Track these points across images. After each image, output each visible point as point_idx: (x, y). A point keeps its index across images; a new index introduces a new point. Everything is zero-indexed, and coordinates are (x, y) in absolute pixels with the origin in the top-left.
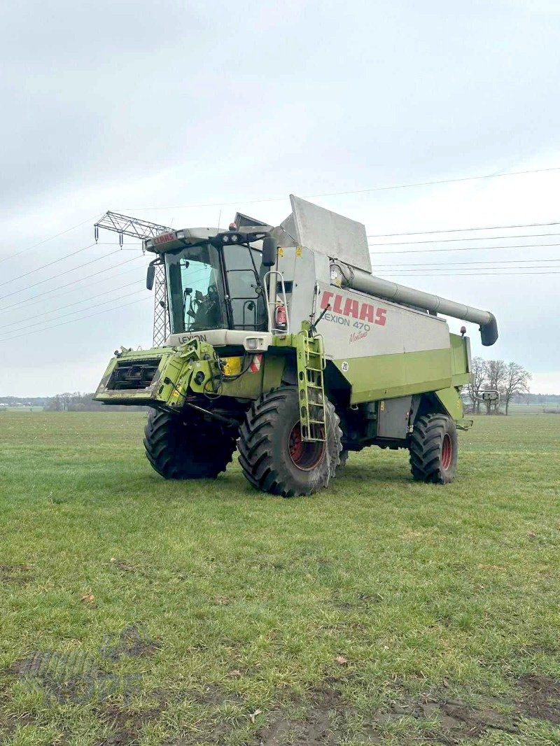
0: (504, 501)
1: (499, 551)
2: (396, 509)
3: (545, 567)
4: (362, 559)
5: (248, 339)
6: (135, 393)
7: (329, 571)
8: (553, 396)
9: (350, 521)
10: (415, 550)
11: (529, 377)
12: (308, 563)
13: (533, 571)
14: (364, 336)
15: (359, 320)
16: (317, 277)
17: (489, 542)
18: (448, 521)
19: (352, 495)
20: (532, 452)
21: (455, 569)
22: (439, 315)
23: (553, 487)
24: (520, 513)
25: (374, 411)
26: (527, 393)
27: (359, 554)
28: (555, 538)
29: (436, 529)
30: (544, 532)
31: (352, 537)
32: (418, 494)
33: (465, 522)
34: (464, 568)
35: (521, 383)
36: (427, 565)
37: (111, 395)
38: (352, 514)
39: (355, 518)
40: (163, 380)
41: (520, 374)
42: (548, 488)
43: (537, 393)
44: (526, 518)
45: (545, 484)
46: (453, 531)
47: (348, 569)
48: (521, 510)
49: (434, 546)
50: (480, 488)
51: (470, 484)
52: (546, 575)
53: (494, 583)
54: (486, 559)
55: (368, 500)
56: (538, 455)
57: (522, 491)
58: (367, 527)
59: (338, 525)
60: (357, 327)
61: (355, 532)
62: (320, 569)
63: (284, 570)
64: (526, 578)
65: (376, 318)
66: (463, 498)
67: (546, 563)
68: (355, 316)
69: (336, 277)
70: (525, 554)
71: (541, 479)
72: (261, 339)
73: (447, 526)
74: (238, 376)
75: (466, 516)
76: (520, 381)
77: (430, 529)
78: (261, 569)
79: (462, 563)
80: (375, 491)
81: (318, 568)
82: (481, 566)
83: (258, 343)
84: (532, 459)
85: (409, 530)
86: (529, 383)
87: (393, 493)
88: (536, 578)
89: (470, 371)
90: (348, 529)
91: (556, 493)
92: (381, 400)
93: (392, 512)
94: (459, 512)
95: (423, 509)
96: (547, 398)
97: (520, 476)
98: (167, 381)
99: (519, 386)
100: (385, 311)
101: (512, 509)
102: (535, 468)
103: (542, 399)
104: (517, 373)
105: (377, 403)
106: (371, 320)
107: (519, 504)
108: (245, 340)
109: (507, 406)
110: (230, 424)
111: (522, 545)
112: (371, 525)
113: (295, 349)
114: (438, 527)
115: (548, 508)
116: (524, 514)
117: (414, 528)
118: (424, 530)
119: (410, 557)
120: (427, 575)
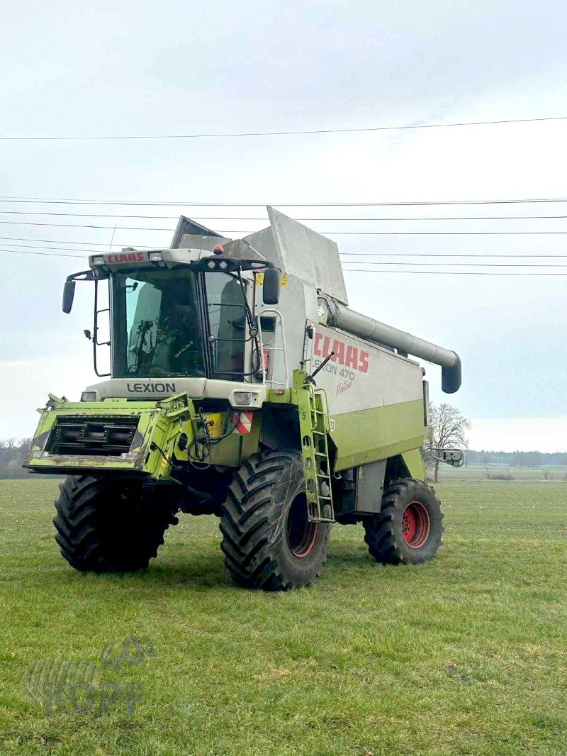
0: (417, 615)
1: (401, 693)
2: (256, 634)
3: (465, 717)
4: (191, 718)
5: (236, 393)
6: (104, 461)
7: (136, 741)
8: (502, 454)
9: (181, 655)
10: (278, 697)
11: (467, 425)
12: (101, 729)
13: (448, 723)
14: (349, 386)
15: (343, 367)
16: (307, 314)
17: (389, 678)
18: (331, 648)
19: (190, 612)
20: (465, 538)
21: (333, 726)
22: (410, 357)
23: (488, 592)
24: (438, 633)
25: (352, 479)
26: (465, 448)
27: (187, 710)
28: (484, 669)
29: (313, 663)
30: (470, 661)
31: (180, 683)
32: (293, 608)
33: (356, 649)
34: (345, 723)
35: (456, 434)
36: (290, 723)
37: (58, 462)
38: (185, 644)
39: (189, 651)
40: (149, 445)
41: (455, 421)
42: (481, 592)
43: (479, 450)
44: (446, 641)
45: (479, 586)
46: (338, 663)
47: (165, 737)
48: (440, 627)
49: (307, 690)
50: (386, 595)
51: (371, 588)
52: (466, 730)
53: (389, 745)
54: (381, 708)
55: (214, 620)
56: (472, 542)
57: (444, 598)
58: (205, 665)
59: (160, 663)
60: (343, 375)
61: (187, 673)
62: (120, 739)
63: (60, 744)
64: (436, 735)
65: (360, 364)
66: (359, 611)
67: (467, 710)
68: (341, 362)
69: (322, 312)
70: (438, 697)
71: (474, 579)
72: (255, 394)
73: (330, 655)
74: (220, 439)
75: (359, 641)
76: (455, 432)
77: (304, 662)
78: (20, 744)
79: (344, 716)
80: (227, 605)
81: (117, 735)
82: (371, 719)
83: (252, 399)
84: (464, 548)
85: (272, 665)
86: (467, 434)
87: (256, 607)
88: (451, 735)
89: (428, 423)
90: (176, 669)
91: (493, 600)
92: (359, 467)
93: (248, 638)
94: (349, 633)
95: (296, 632)
96: (492, 457)
97: (444, 575)
98: (153, 447)
99: (452, 438)
100: (367, 355)
101: (428, 626)
102: (467, 562)
103: (486, 457)
104: (451, 419)
105: (356, 469)
106: (355, 367)
107: (438, 619)
108: (232, 393)
109: (437, 469)
110: (203, 499)
111: (436, 683)
112: (212, 661)
113: (297, 407)
114: (316, 658)
115: (479, 624)
116: (443, 634)
117: (279, 661)
118: (295, 663)
119: (267, 709)
120: (289, 739)
